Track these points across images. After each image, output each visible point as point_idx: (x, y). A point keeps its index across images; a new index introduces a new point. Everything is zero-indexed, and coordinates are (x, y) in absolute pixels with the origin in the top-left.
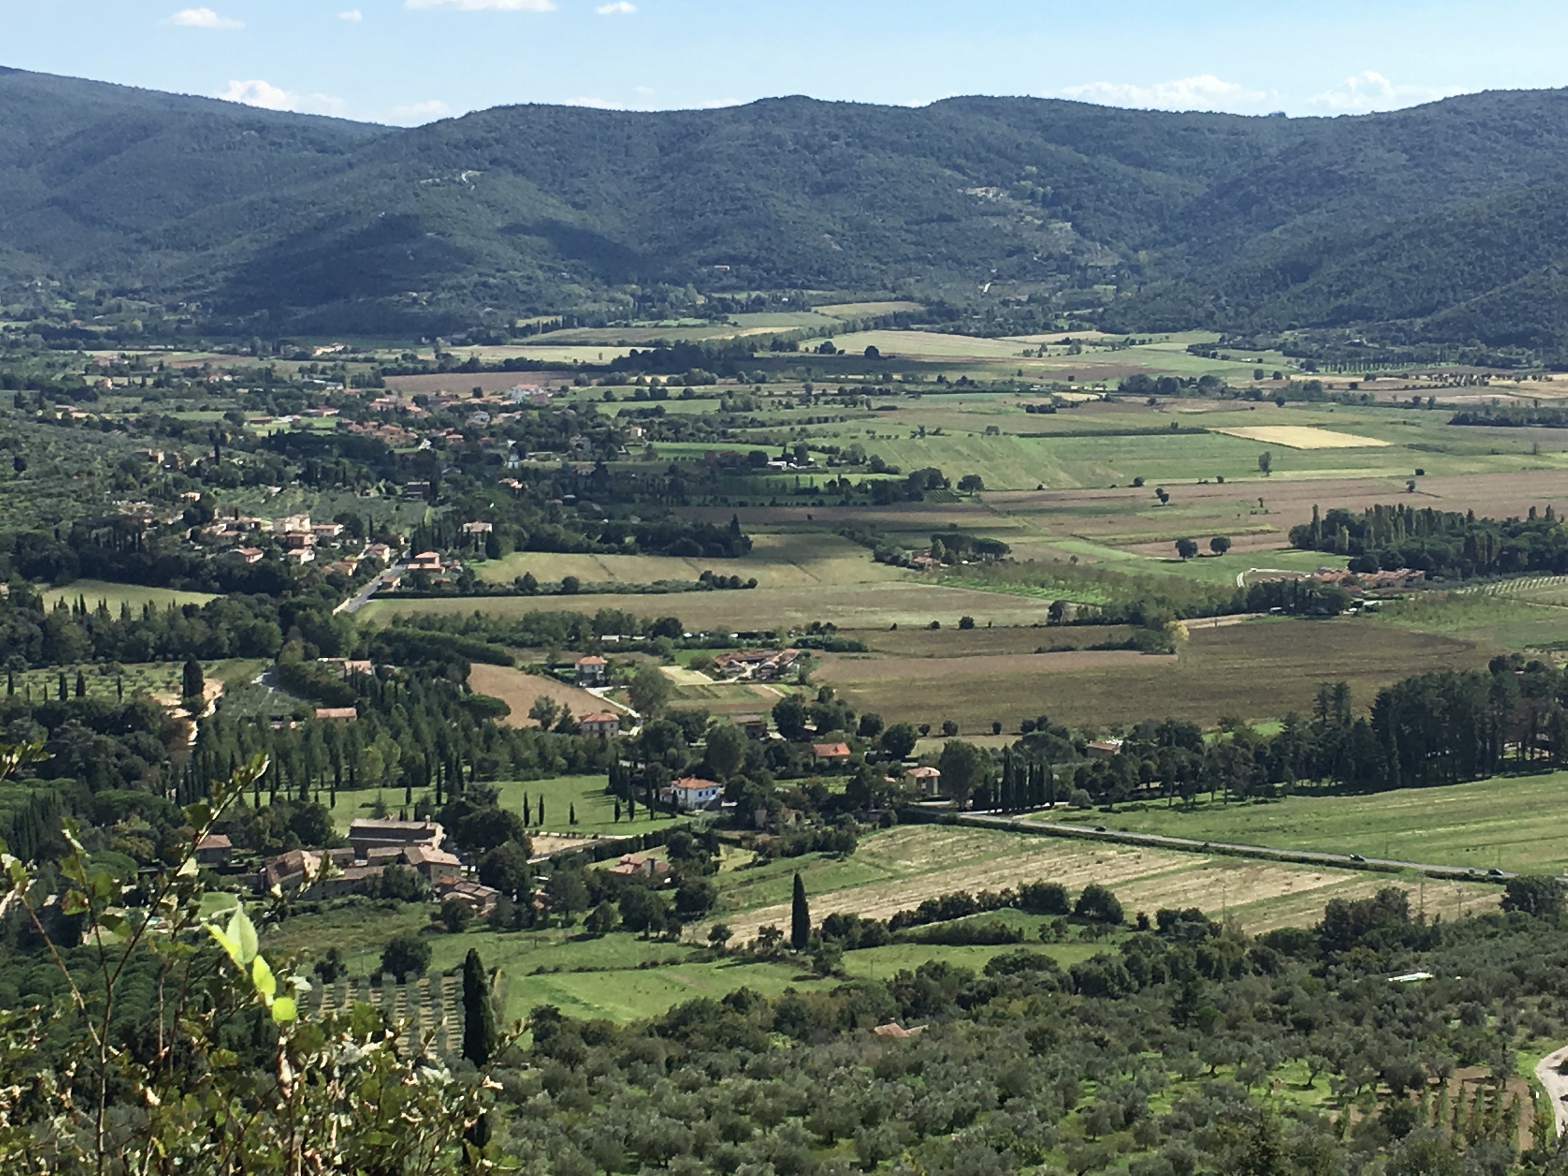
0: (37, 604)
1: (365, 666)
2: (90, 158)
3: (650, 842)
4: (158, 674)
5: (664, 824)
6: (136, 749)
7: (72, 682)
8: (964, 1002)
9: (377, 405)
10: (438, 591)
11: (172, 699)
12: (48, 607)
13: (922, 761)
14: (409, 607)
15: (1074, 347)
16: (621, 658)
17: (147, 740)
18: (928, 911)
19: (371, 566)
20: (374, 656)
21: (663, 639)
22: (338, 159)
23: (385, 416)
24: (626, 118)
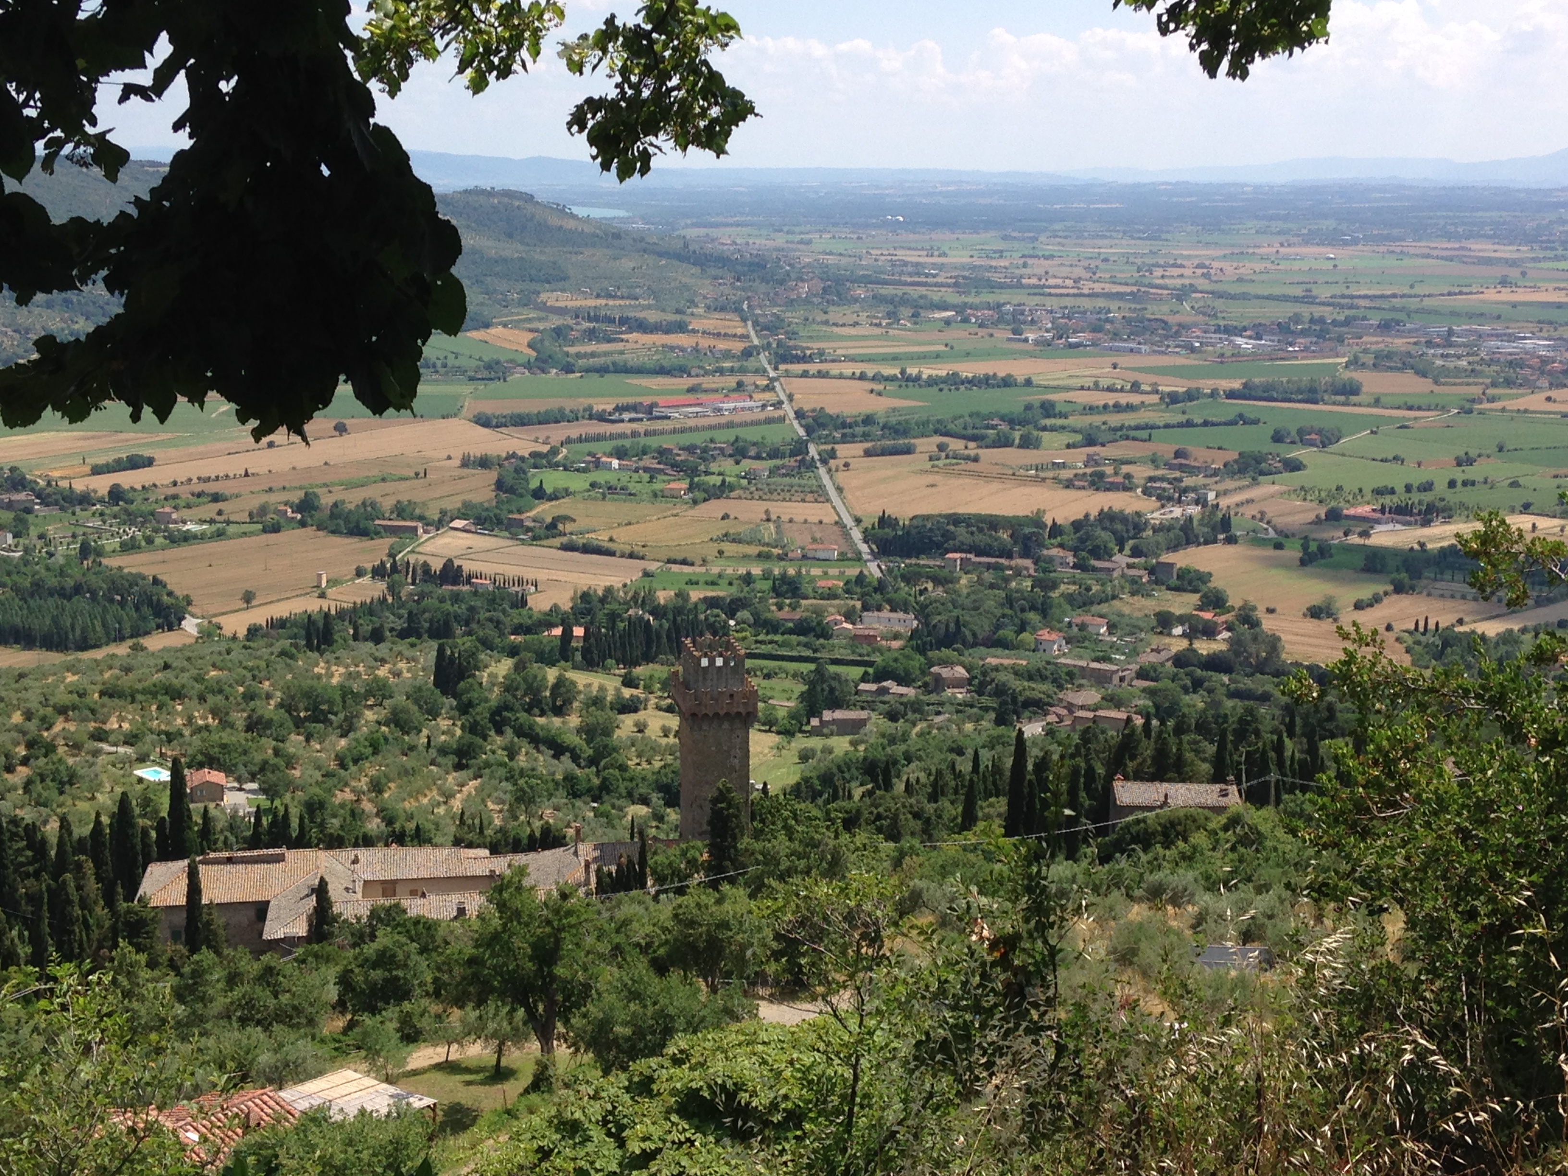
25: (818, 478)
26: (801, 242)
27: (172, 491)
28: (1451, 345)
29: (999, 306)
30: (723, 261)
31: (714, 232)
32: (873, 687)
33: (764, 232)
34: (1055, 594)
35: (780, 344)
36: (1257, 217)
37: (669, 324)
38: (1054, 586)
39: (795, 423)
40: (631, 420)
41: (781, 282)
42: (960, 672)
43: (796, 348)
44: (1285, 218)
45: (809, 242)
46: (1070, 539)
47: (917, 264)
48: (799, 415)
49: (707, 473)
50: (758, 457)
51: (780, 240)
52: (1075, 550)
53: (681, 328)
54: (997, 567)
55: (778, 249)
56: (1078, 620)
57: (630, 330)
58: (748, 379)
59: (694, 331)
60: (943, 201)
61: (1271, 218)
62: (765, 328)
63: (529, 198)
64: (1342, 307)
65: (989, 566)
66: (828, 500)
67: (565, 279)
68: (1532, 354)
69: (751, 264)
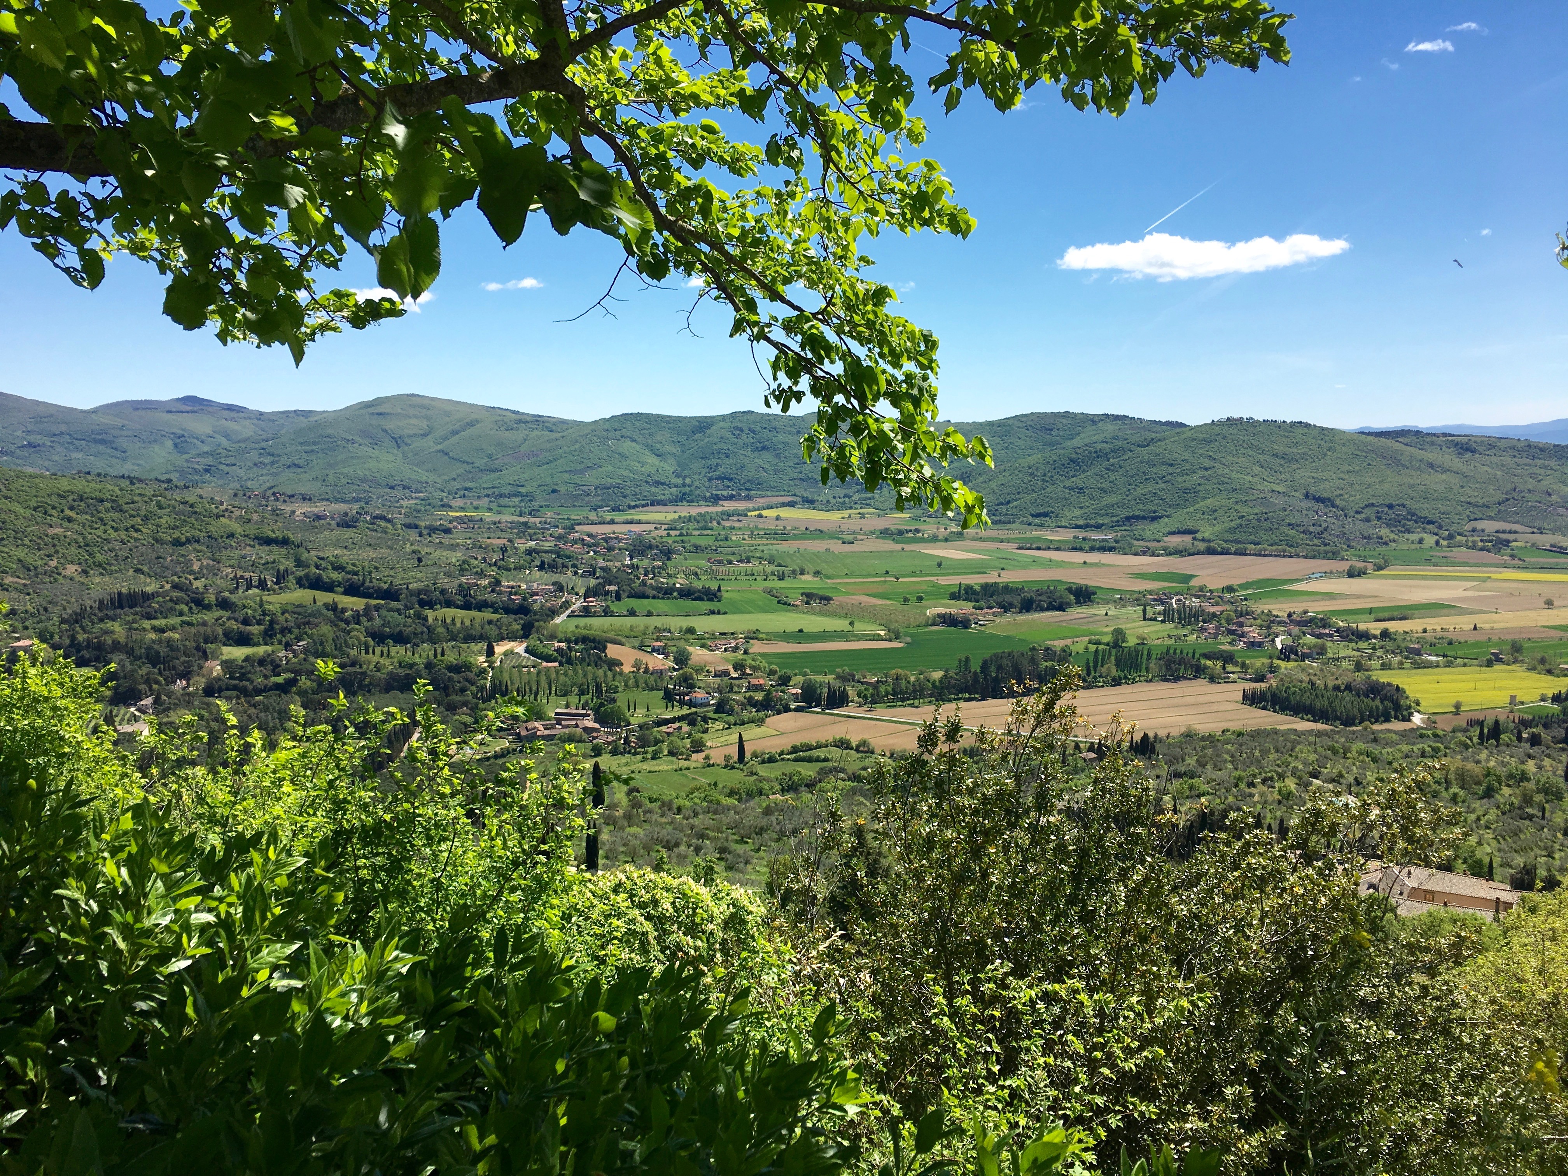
0: (426, 619)
1: (563, 645)
2: (455, 433)
3: (680, 719)
4: (475, 647)
5: (686, 711)
6: (467, 680)
7: (439, 650)
8: (807, 785)
9: (571, 537)
10: (595, 615)
11: (482, 659)
12: (430, 620)
13: (794, 686)
14: (583, 621)
15: (863, 516)
16: (670, 643)
17: (471, 675)
18: (795, 750)
19: (566, 605)
20: (568, 641)
21: (688, 636)
22: (558, 435)
23: (575, 542)
24: (679, 419)
27: (1421, 634)
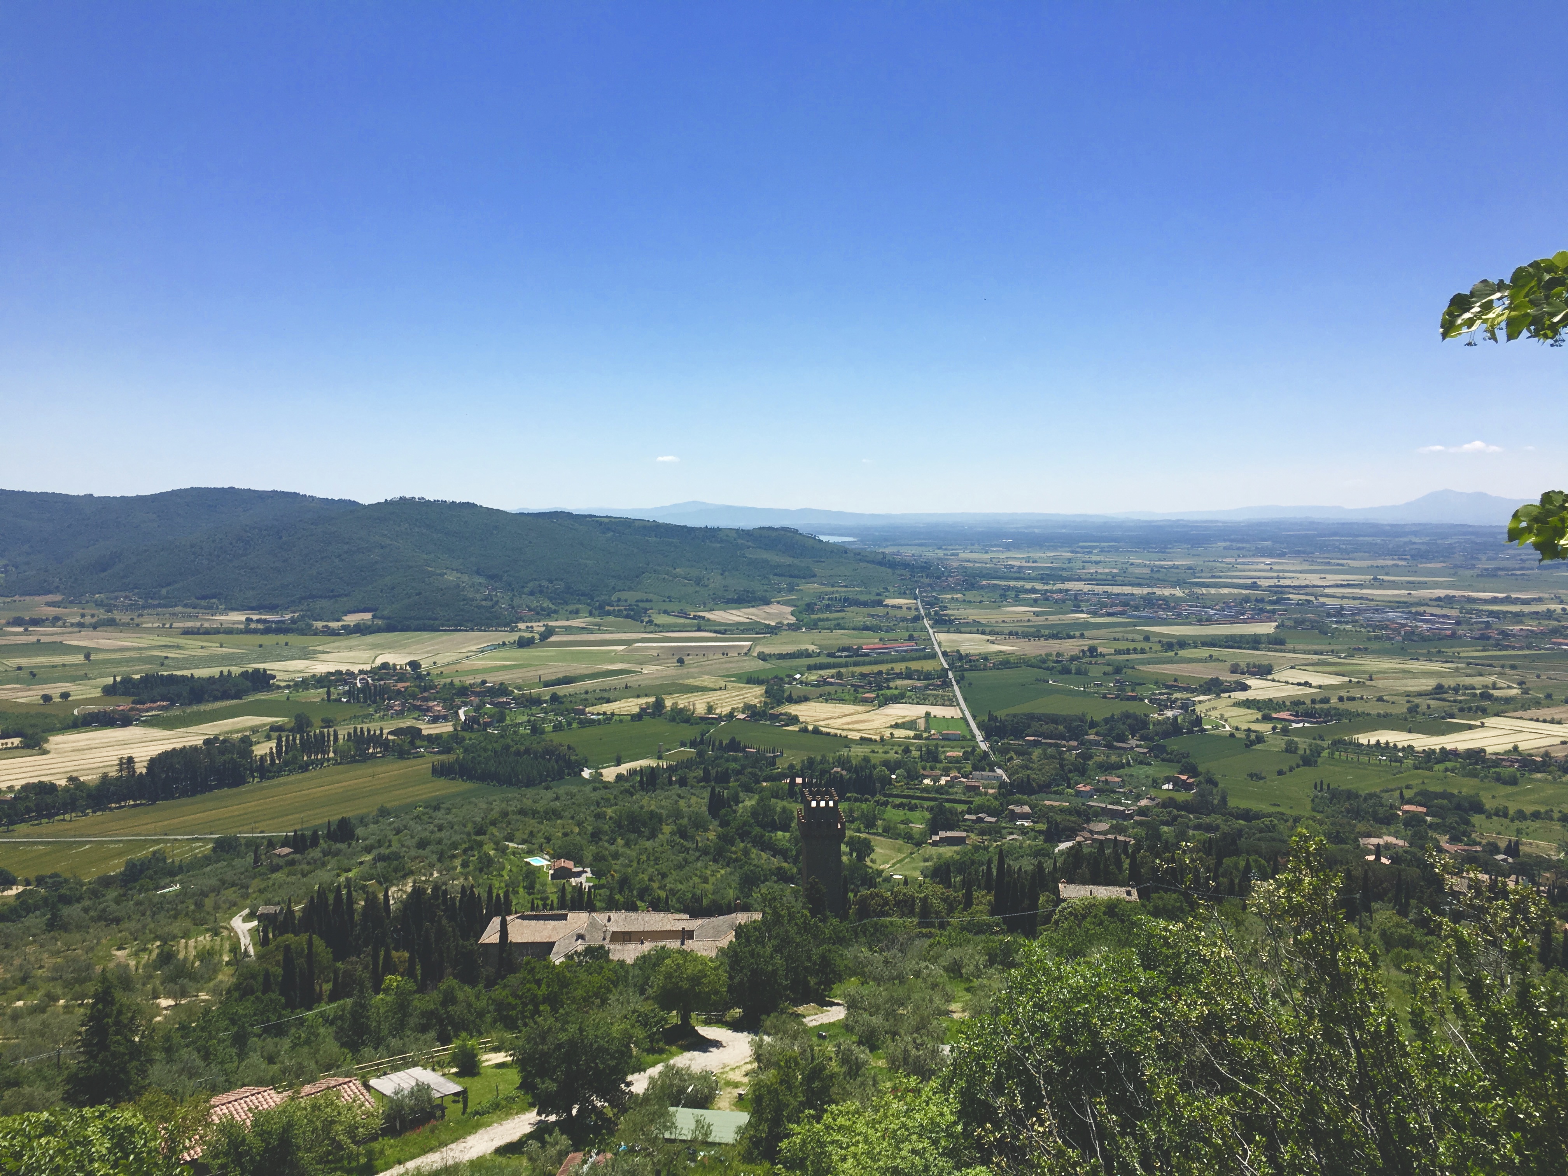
25: (953, 692)
26: (952, 555)
27: (584, 696)
28: (1342, 615)
29: (1067, 590)
30: (906, 565)
31: (902, 550)
32: (974, 817)
33: (930, 549)
34: (1090, 763)
35: (936, 613)
36: (1225, 540)
37: (873, 602)
38: (1090, 757)
39: (942, 660)
40: (846, 656)
41: (939, 578)
42: (1026, 809)
43: (945, 615)
44: (1242, 541)
45: (957, 555)
46: (1103, 729)
47: (1020, 567)
48: (945, 654)
49: (889, 688)
50: (919, 679)
51: (941, 553)
52: (1104, 736)
53: (880, 603)
54: (1057, 746)
55: (939, 559)
56: (1103, 778)
57: (850, 605)
58: (915, 634)
59: (887, 606)
60: (1036, 531)
61: (1232, 541)
62: (928, 604)
63: (796, 531)
64: (1276, 593)
65: (1050, 745)
66: (958, 705)
67: (815, 576)
68: (1392, 621)
69: (922, 567)
